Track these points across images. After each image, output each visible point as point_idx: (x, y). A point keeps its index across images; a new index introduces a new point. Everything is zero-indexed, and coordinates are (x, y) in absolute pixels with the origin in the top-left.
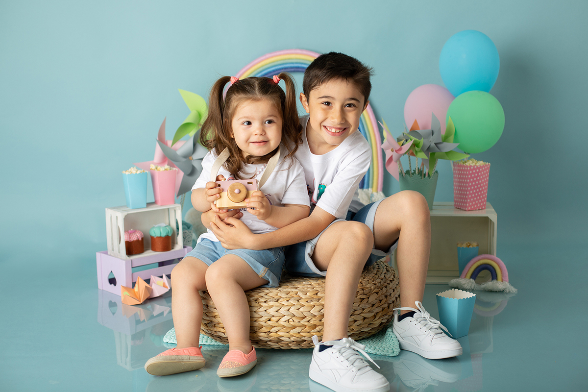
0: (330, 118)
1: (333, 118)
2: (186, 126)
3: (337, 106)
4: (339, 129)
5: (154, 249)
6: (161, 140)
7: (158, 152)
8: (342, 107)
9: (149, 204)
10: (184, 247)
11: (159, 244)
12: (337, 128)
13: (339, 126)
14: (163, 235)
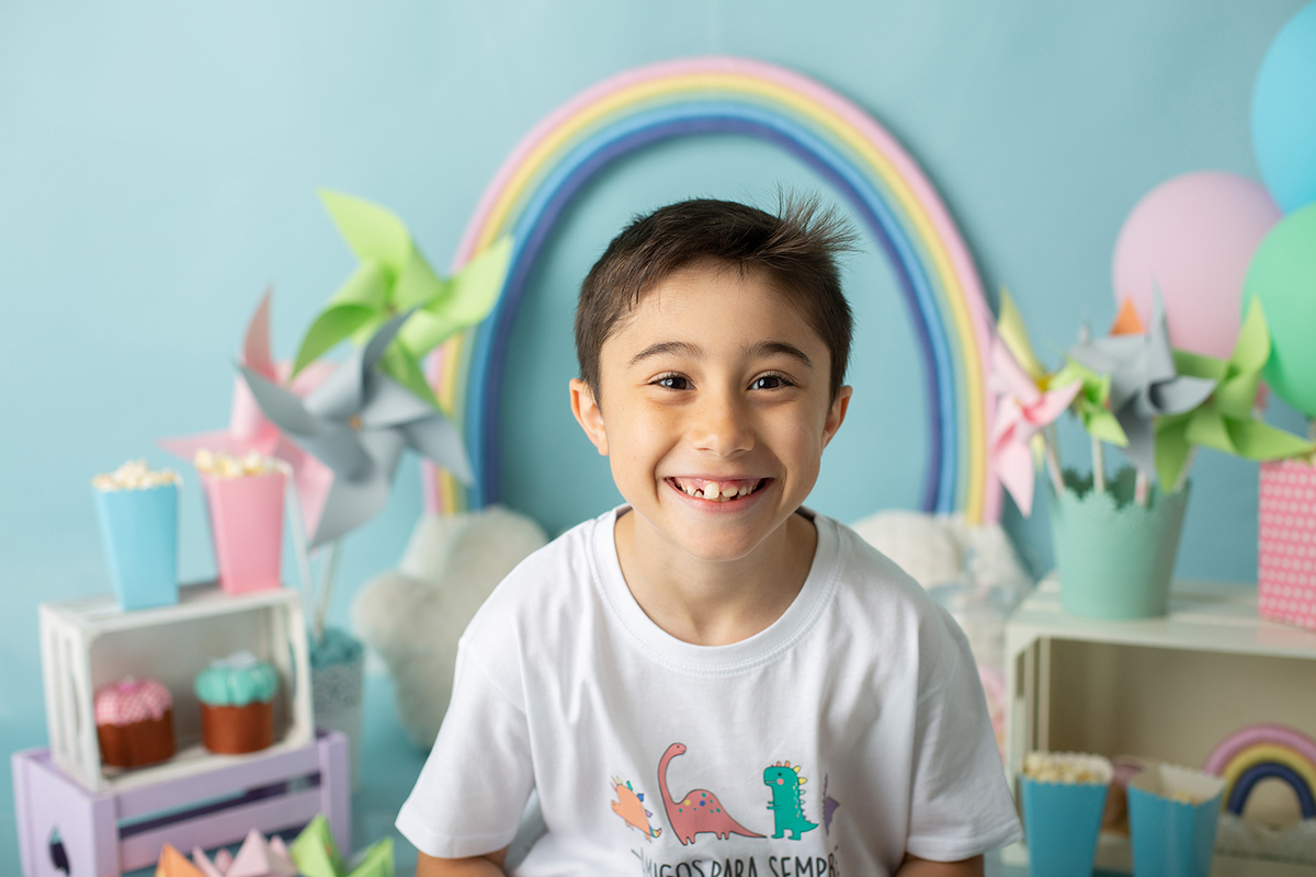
0: (688, 437)
1: (700, 434)
2: (343, 317)
3: (713, 386)
4: (735, 481)
5: (213, 748)
6: (257, 366)
7: (242, 406)
8: (740, 389)
9: (189, 591)
10: (320, 734)
11: (225, 731)
12: (721, 481)
13: (730, 470)
14: (241, 696)
